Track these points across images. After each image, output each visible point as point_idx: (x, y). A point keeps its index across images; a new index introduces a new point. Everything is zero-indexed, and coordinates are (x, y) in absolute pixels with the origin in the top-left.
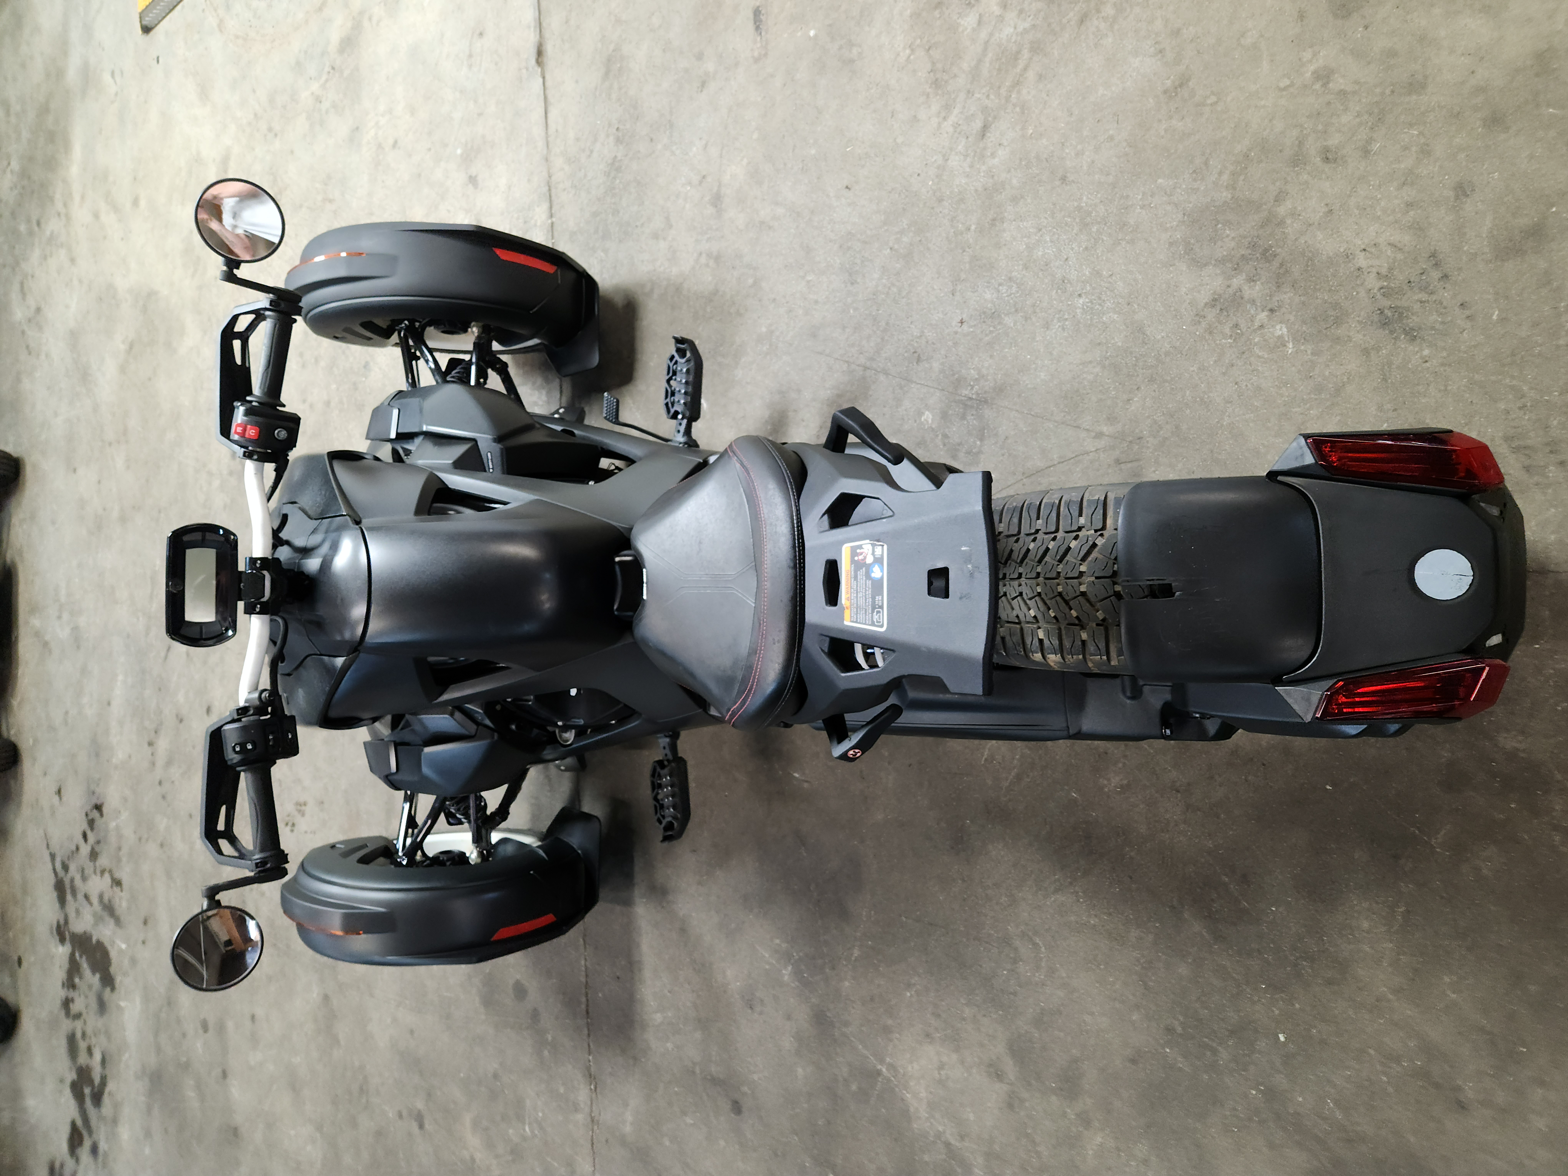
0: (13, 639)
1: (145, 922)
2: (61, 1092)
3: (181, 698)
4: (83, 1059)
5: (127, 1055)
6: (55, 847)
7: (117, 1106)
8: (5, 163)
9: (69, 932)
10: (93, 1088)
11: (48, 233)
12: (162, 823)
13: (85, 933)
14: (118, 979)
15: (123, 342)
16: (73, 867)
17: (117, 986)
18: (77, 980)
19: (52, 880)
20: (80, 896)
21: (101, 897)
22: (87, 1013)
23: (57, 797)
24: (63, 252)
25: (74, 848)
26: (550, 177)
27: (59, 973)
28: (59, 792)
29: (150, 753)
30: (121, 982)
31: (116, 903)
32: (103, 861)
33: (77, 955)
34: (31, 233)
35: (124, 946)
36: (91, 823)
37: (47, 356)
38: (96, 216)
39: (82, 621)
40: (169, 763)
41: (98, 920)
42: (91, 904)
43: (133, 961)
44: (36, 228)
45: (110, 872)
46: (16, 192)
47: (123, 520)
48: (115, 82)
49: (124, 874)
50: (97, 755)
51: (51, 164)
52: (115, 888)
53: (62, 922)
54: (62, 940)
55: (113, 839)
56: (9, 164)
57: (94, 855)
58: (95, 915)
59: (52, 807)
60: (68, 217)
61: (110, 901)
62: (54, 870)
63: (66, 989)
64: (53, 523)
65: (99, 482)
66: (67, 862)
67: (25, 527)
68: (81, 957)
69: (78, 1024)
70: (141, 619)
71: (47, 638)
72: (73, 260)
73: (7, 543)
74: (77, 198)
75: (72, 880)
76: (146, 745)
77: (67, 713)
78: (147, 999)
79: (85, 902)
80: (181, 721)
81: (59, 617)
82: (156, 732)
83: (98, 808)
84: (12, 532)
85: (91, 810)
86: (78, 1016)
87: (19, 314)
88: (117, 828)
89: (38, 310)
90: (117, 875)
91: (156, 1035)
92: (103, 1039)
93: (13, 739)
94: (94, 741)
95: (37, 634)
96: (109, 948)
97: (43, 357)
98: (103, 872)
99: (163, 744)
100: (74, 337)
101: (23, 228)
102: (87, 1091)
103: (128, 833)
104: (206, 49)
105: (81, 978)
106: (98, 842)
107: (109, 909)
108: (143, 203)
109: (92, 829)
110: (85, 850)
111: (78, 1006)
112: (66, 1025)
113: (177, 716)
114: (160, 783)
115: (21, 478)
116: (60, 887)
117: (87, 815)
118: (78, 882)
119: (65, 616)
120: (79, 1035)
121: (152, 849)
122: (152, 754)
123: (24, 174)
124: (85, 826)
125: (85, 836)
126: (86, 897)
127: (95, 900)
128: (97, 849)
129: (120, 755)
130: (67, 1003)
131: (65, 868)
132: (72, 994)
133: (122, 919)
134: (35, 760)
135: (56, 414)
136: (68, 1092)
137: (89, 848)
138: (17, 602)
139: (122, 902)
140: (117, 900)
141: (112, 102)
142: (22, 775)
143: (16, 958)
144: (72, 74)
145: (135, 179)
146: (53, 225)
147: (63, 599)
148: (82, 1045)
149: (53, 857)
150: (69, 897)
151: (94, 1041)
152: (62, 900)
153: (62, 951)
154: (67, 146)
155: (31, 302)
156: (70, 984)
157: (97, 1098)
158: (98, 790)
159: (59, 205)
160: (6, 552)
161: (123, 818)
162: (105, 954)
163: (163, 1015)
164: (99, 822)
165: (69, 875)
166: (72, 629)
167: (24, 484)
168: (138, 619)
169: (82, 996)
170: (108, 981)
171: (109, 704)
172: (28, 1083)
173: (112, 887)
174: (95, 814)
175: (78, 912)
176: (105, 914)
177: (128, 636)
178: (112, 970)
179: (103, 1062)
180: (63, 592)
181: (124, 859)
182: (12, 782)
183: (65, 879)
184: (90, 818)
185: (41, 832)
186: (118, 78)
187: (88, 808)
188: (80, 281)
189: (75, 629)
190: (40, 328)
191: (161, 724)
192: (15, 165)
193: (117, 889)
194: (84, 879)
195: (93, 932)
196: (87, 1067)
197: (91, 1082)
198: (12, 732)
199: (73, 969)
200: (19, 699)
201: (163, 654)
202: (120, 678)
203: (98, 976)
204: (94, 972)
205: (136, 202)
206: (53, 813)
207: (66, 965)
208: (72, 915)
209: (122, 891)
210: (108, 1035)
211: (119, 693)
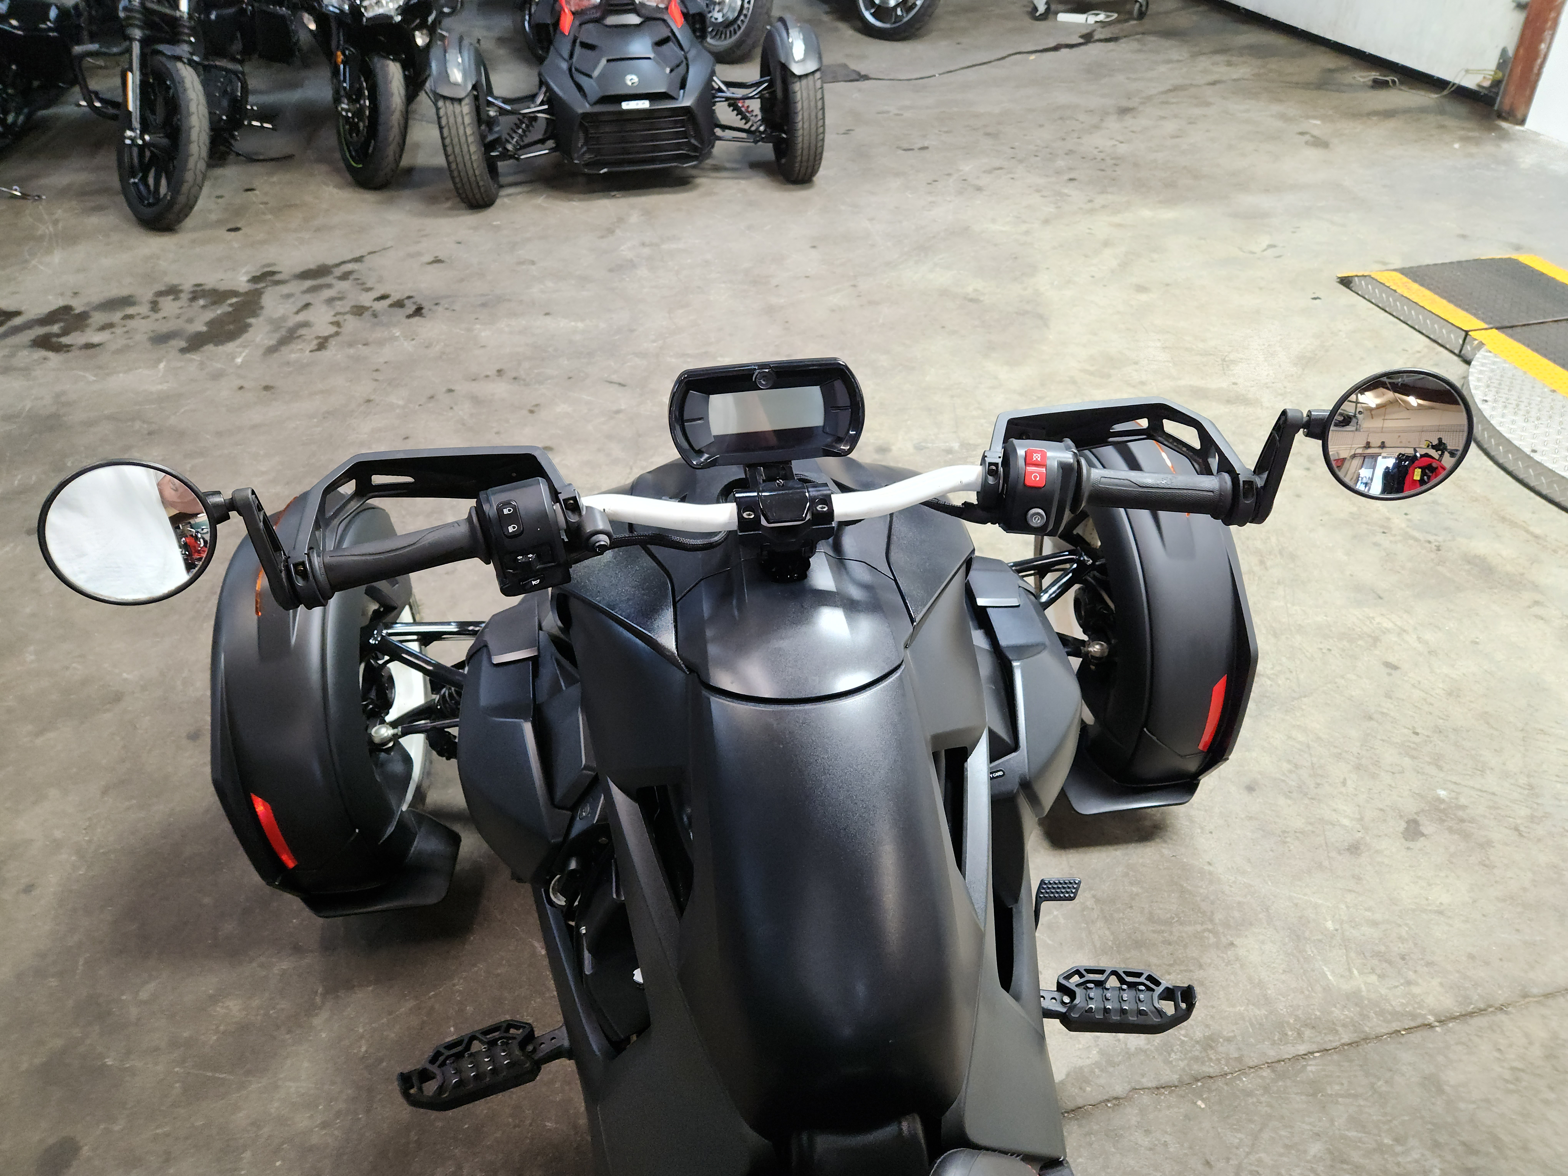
0: (613, 193)
1: (267, 388)
2: (62, 294)
3: (562, 408)
4: (98, 318)
5: (92, 378)
6: (369, 261)
7: (26, 371)
8: (1120, 138)
9: (263, 288)
10: (58, 336)
11: (1066, 191)
12: (397, 398)
13: (262, 308)
14: (195, 357)
15: (975, 290)
16: (345, 285)
17: (188, 356)
18: (201, 302)
19: (330, 262)
20: (308, 298)
21: (306, 324)
22: (157, 320)
23: (431, 259)
24: (1052, 209)
25: (369, 285)
26: (1501, 1009)
27: (212, 279)
28: (437, 261)
29: (489, 373)
30: (191, 360)
31: (296, 346)
32: (351, 324)
33: (234, 300)
34: (1058, 173)
35: (239, 360)
36: (399, 304)
37: (933, 203)
38: (1106, 244)
39: (643, 272)
40: (476, 400)
41: (276, 324)
42: (297, 313)
43: (217, 376)
44: (1066, 177)
45: (337, 334)
46: (1095, 152)
47: (770, 311)
48: (1265, 250)
49: (332, 353)
50: (484, 305)
51: (1141, 187)
52: (315, 342)
53: (277, 277)
54: (255, 279)
55: (380, 333)
56: (1122, 142)
57: (359, 311)
58: (284, 318)
59: (419, 254)
60: (1092, 211)
61: (299, 337)
62: (344, 262)
63: (192, 289)
64: (749, 228)
65: (807, 277)
66: (351, 277)
67: (739, 195)
68: (231, 305)
69: (144, 309)
70: (655, 344)
71: (618, 232)
72: (1046, 222)
73: (717, 178)
74: (1117, 219)
75: (329, 286)
76: (498, 367)
77: (533, 263)
78: (163, 399)
79: (300, 304)
80: (532, 412)
81: (643, 244)
82: (515, 378)
83: (419, 311)
84: (730, 183)
85: (415, 303)
86: (155, 306)
87: (967, 167)
88: (394, 338)
89: (979, 189)
90: (333, 342)
91: (111, 418)
92: (121, 342)
93: (498, 202)
94: (500, 300)
95: (621, 220)
96: (238, 342)
97: (930, 199)
98: (337, 324)
99: (500, 389)
100: (962, 232)
101: (1060, 163)
102: (56, 328)
103: (387, 353)
104: (1362, 359)
105: (204, 307)
106: (375, 315)
107: (290, 337)
108: (1144, 297)
109: (391, 306)
110: (366, 299)
111: (168, 306)
112: (146, 294)
113: (537, 405)
114: (450, 391)
115: (791, 186)
116: (322, 271)
117: (409, 297)
118: (327, 293)
119: (646, 251)
120: (130, 311)
121: (364, 388)
122: (487, 376)
123: (1118, 161)
124: (395, 297)
125: (383, 297)
126: (307, 305)
127: (301, 317)
128: (367, 314)
129: (484, 333)
130: (173, 291)
131: (345, 276)
132: (184, 296)
133: (275, 355)
134: (475, 229)
135: (871, 220)
136: (61, 302)
137: (367, 304)
138: (653, 193)
139: (298, 352)
140: (299, 347)
141: (1240, 249)
142: (457, 215)
143: (239, 226)
144: (1248, 200)
145: (1167, 285)
146: (1076, 196)
147: (665, 247)
148: (116, 317)
149: (358, 260)
150: (308, 283)
151: (119, 331)
152: (305, 275)
153: (241, 281)
154: (1170, 202)
155: (985, 180)
156: (198, 293)
157: (45, 343)
158: (440, 309)
159: (1100, 200)
160: (708, 177)
161: (406, 344)
162: (232, 336)
163: (137, 425)
164: (400, 313)
165: (334, 282)
166: (631, 261)
167: (786, 190)
168: (654, 341)
169: (179, 311)
170: (196, 343)
171: (547, 314)
172: (81, 252)
173: (318, 337)
174: (410, 308)
175: (289, 296)
176: (283, 332)
177: (632, 331)
178: (210, 347)
179: (89, 346)
180: (673, 246)
181: (352, 351)
182: (449, 204)
183: (331, 276)
184: (406, 302)
185: (389, 244)
186: (1270, 252)
187: (419, 299)
188: (1027, 233)
189: (631, 265)
190: (960, 193)
191: (527, 385)
192: (1122, 149)
193: (314, 344)
194: (330, 301)
195: (261, 319)
196: (87, 326)
197: (65, 332)
198: (506, 200)
199: (217, 296)
200: (545, 205)
201: (614, 378)
202: (580, 325)
203: (204, 329)
204: (210, 323)
205: (1141, 289)
206: (411, 256)
207: (223, 287)
208: (285, 289)
209: (311, 351)
210: (125, 349)
211: (561, 325)
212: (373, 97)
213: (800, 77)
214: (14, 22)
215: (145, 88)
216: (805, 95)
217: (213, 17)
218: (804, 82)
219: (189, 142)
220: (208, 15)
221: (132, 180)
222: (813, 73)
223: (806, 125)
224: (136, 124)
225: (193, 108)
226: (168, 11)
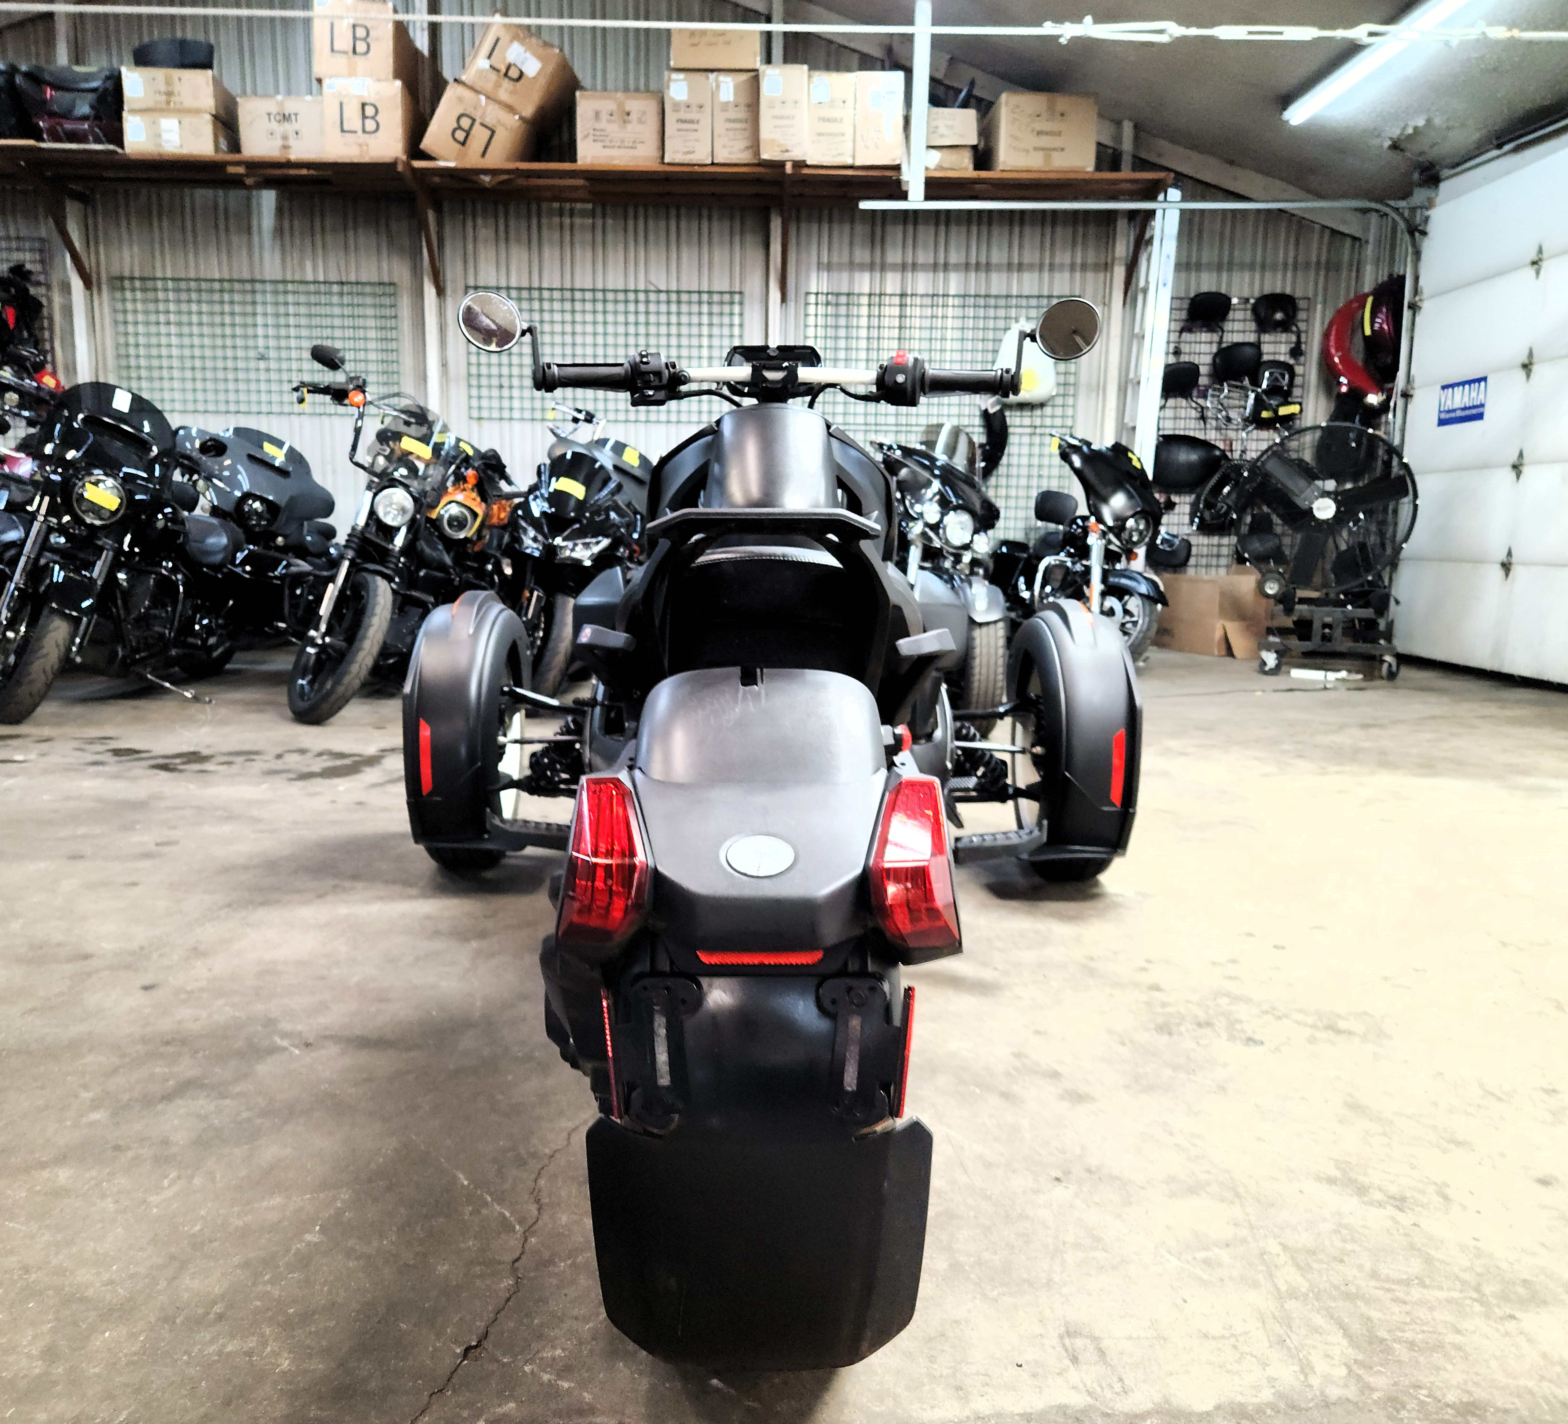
9: (389, 755)
14: (300, 783)
17: (293, 782)
18: (325, 757)
22: (276, 763)
27: (343, 748)
33: (357, 758)
35: (341, 788)
54: (383, 750)
68: (352, 761)
69: (268, 757)
86: (279, 757)
96: (346, 779)
105: (325, 760)
111: (292, 757)
112: (275, 751)
130: (301, 751)
132: (311, 754)
133: (378, 788)
143: (385, 726)
153: (369, 750)
156: (324, 753)
169: (300, 760)
170: (305, 776)
178: (317, 780)
195: (376, 769)
199: (341, 756)
203: (318, 770)
204: (326, 768)
207: (350, 752)
212: (548, 631)
213: (981, 625)
214: (248, 568)
215: (341, 600)
216: (985, 641)
217: (422, 574)
218: (984, 629)
219: (364, 637)
220: (418, 570)
221: (300, 682)
222: (995, 622)
223: (984, 671)
224: (323, 627)
225: (378, 610)
226: (383, 544)
